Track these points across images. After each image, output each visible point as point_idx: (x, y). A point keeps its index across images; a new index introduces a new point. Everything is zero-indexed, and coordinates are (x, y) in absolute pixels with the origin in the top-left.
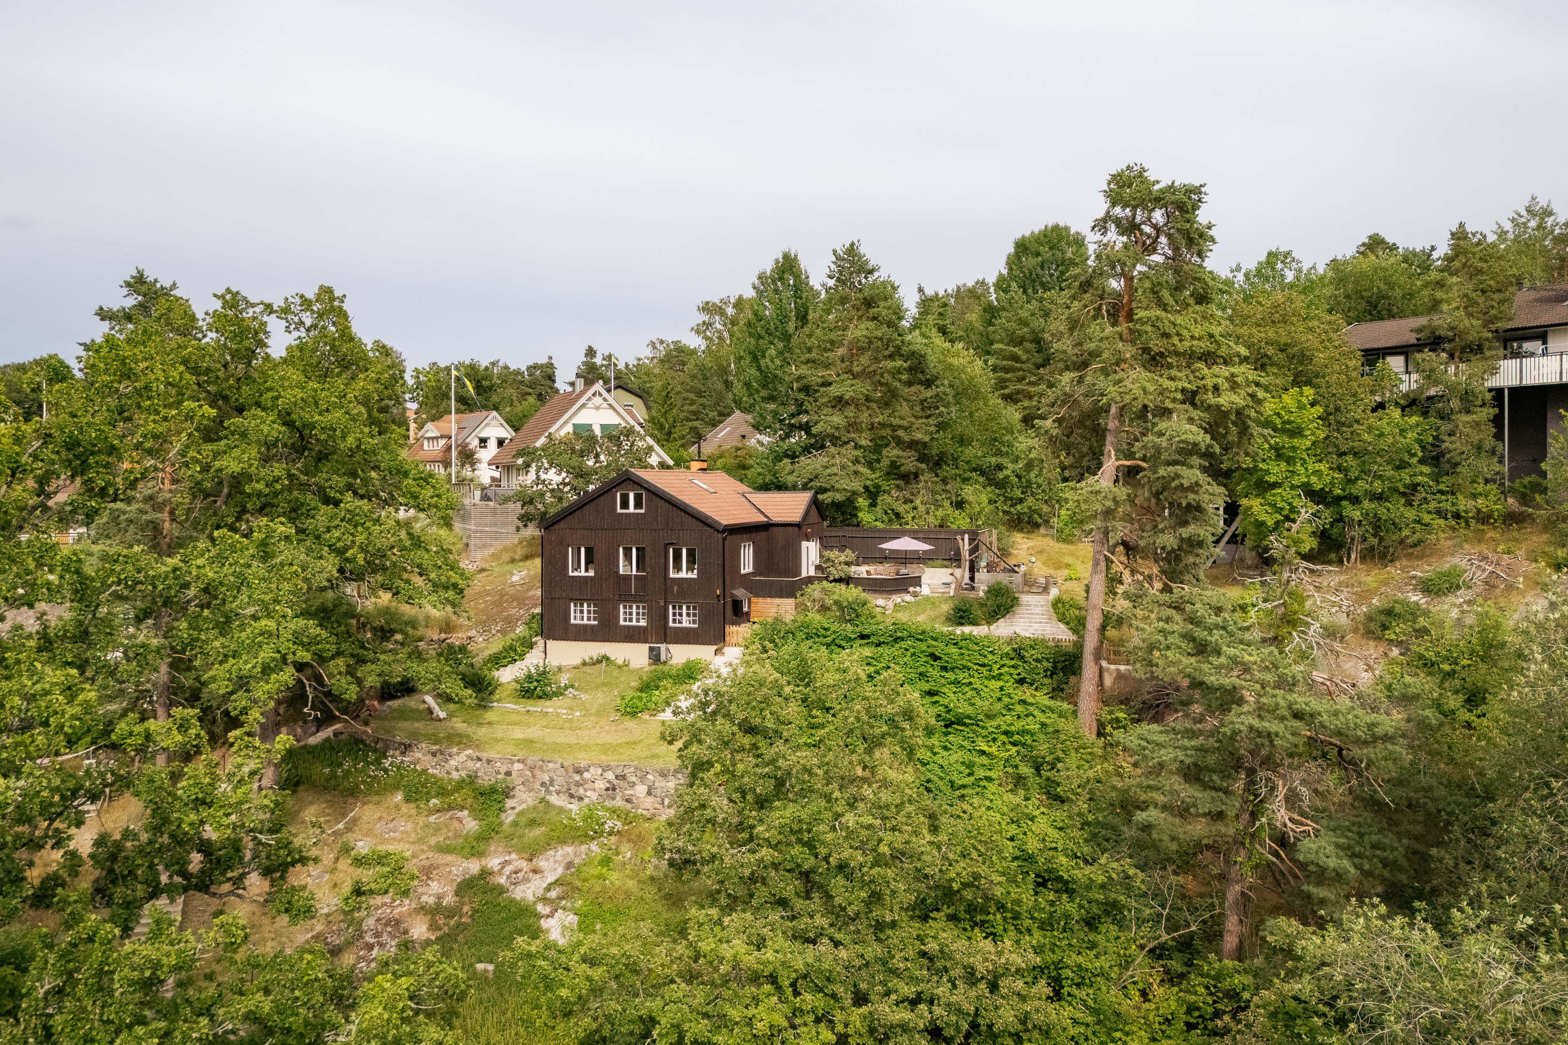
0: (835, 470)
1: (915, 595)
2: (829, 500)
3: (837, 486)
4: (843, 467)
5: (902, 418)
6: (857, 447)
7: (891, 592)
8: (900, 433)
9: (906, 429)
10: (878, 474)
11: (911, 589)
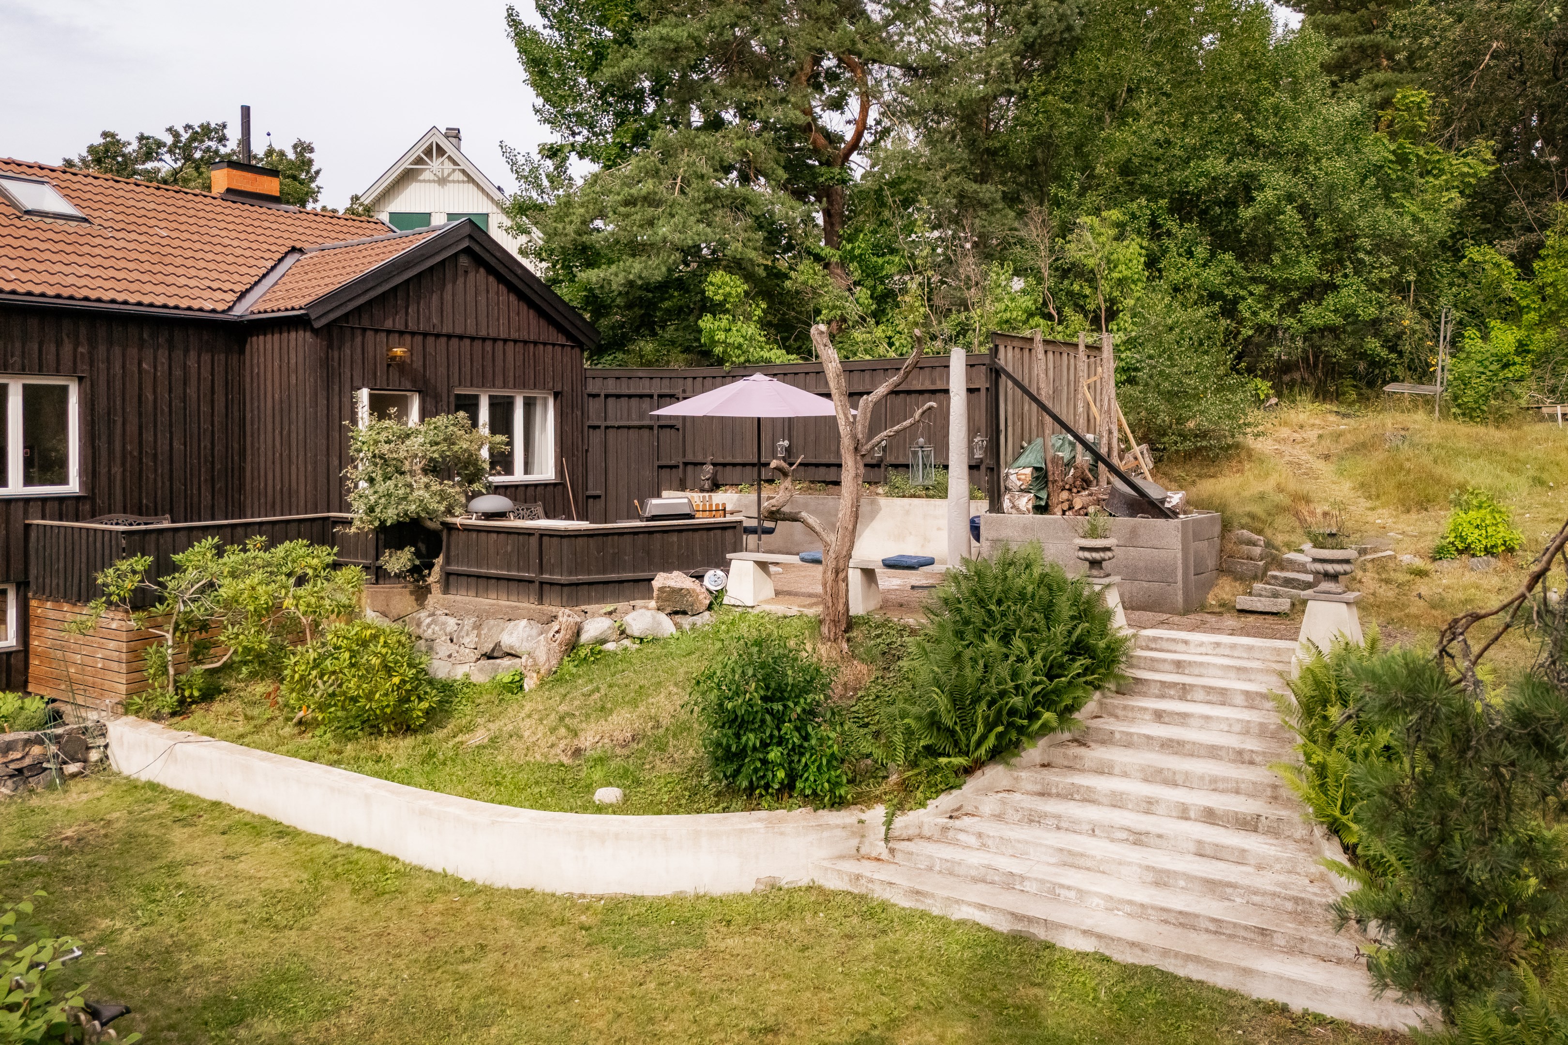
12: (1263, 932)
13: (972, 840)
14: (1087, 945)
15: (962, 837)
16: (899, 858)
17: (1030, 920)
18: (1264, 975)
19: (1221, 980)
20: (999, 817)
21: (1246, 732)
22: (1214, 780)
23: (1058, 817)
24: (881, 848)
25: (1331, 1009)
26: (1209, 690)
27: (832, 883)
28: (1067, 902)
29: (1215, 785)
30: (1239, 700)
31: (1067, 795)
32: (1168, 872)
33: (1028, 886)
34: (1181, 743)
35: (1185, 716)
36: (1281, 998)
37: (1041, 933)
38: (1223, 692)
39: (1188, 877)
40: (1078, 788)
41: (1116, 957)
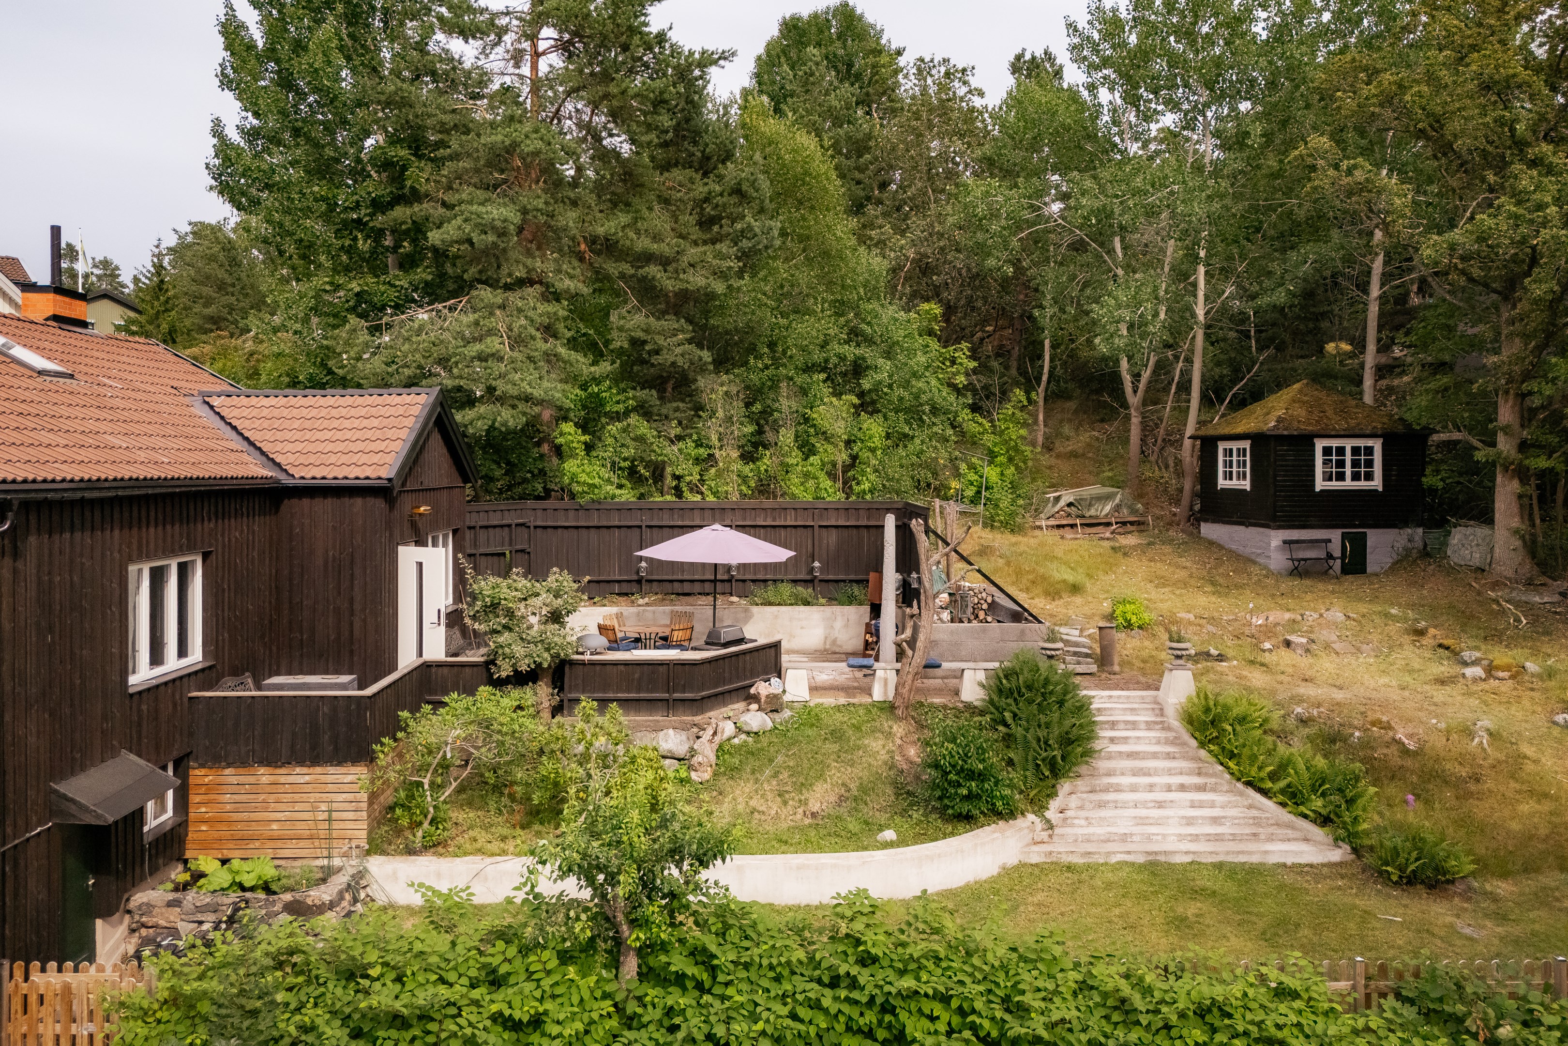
0: (493, 344)
1: (774, 705)
2: (481, 426)
3: (501, 387)
4: (517, 341)
5: (657, 238)
6: (553, 295)
7: (699, 705)
8: (653, 270)
9: (665, 262)
10: (605, 367)
11: (762, 688)
12: (1255, 835)
13: (1083, 822)
14: (1188, 859)
15: (1076, 821)
16: (1055, 838)
17: (1156, 853)
18: (1273, 852)
19: (1255, 859)
20: (1081, 808)
21: (1158, 743)
22: (1170, 770)
23: (1116, 802)
24: (1045, 835)
25: (1303, 860)
26: (1126, 722)
27: (1035, 859)
28: (1157, 841)
29: (1170, 772)
30: (1143, 726)
31: (1106, 790)
32: (1193, 818)
33: (1134, 838)
34: (1138, 753)
35: (1126, 738)
36: (1282, 860)
37: (1162, 858)
38: (1134, 723)
39: (1203, 818)
40: (1111, 785)
41: (1204, 860)
